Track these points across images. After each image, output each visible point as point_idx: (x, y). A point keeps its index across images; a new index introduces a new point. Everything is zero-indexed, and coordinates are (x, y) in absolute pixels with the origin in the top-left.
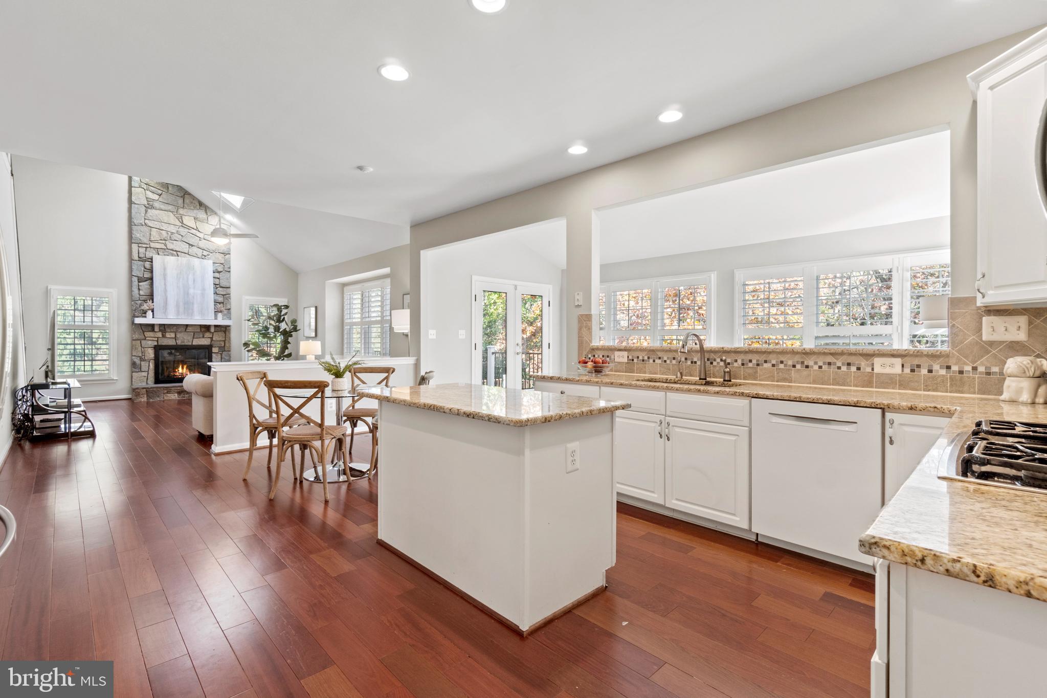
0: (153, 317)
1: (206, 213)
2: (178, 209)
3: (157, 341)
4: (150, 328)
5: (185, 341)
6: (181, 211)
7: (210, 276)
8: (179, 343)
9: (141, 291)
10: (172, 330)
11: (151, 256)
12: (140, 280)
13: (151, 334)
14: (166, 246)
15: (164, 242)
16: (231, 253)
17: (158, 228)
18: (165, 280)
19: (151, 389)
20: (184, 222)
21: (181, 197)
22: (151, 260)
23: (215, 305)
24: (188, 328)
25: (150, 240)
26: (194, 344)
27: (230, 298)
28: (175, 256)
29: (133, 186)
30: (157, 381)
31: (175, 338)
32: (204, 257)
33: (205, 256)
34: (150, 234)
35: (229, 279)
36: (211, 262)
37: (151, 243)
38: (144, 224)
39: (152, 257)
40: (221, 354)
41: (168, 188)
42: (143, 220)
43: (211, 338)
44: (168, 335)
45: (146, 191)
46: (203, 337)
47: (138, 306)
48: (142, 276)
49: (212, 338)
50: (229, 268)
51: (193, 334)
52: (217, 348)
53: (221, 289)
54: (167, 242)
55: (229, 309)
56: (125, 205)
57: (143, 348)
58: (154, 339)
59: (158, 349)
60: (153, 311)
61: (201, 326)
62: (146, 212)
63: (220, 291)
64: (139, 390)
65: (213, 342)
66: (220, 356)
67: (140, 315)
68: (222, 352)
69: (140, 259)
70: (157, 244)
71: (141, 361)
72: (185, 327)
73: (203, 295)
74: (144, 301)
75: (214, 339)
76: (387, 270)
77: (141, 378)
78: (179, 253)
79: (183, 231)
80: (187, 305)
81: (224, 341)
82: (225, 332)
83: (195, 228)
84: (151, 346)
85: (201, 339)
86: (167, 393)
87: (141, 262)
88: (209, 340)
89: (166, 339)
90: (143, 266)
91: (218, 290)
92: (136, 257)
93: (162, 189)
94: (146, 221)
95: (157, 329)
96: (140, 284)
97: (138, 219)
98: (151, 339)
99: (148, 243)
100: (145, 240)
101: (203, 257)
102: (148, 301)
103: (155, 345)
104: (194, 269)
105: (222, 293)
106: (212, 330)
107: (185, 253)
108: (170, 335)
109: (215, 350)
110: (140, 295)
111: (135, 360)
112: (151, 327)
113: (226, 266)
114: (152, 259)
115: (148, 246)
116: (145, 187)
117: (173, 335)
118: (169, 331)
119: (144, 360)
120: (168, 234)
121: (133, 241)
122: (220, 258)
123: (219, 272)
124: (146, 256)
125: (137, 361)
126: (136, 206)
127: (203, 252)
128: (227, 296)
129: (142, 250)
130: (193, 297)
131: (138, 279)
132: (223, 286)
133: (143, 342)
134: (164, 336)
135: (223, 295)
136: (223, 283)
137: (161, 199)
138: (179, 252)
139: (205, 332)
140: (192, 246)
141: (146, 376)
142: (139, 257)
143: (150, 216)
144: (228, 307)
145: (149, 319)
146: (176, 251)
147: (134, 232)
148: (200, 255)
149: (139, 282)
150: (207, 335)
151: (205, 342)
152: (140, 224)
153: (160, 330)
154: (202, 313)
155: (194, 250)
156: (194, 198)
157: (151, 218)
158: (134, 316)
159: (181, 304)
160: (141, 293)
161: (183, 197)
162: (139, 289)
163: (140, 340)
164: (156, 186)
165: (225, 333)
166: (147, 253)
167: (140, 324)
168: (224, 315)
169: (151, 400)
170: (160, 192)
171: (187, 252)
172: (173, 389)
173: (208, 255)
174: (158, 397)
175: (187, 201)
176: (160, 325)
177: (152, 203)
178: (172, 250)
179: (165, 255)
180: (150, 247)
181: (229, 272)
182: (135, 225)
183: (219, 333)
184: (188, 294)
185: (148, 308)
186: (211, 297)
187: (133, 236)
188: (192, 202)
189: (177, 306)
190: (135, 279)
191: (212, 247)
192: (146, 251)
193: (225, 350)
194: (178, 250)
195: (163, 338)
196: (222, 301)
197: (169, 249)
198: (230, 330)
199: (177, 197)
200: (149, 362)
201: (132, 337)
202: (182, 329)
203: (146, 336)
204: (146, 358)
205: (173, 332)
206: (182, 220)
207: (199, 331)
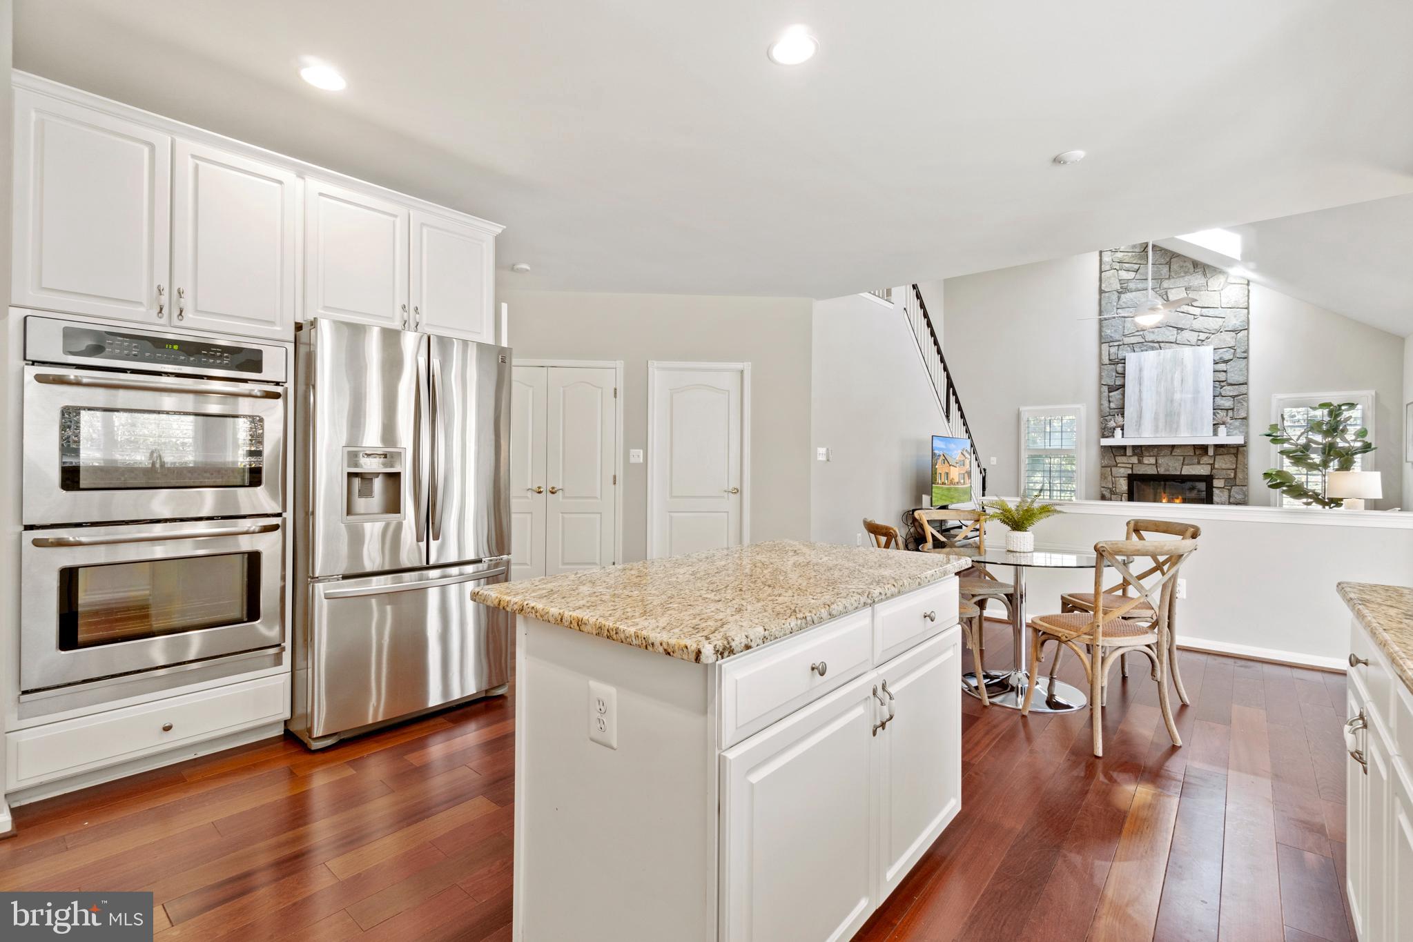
0: (1123, 437)
1: (1205, 275)
2: (1162, 282)
3: (1132, 468)
4: (1121, 452)
5: (1170, 469)
6: (1165, 284)
7: (1208, 370)
8: (1162, 471)
10: (1152, 454)
11: (1123, 355)
12: (1111, 389)
13: (1123, 459)
14: (1144, 338)
15: (1142, 333)
18: (1140, 384)
21: (1167, 264)
22: (1123, 361)
23: (1214, 414)
24: (1175, 450)
25: (1123, 335)
26: (1183, 473)
27: (1246, 401)
28: (1158, 349)
29: (1103, 270)
31: (1157, 465)
32: (1201, 342)
33: (1204, 341)
34: (1124, 327)
35: (1246, 370)
36: (1211, 348)
37: (1124, 339)
38: (1116, 315)
39: (1126, 357)
40: (1230, 491)
42: (1117, 310)
43: (1211, 464)
44: (1146, 461)
45: (1120, 271)
46: (1199, 463)
47: (1107, 423)
48: (1113, 383)
49: (1212, 465)
51: (1182, 458)
52: (1223, 481)
53: (1229, 388)
54: (1146, 333)
57: (1114, 477)
58: (1127, 465)
59: (1132, 479)
60: (1122, 430)
61: (1195, 447)
62: (1119, 298)
63: (1228, 390)
65: (1214, 471)
66: (1226, 493)
68: (1232, 486)
69: (1112, 362)
70: (1135, 337)
71: (1111, 494)
72: (1170, 449)
73: (1195, 400)
74: (1115, 415)
75: (1216, 466)
80: (1170, 418)
81: (1235, 470)
82: (1236, 455)
84: (1123, 475)
85: (1195, 466)
87: (1113, 366)
88: (1209, 467)
89: (1144, 466)
90: (1114, 371)
91: (1225, 390)
92: (1106, 361)
93: (1139, 262)
95: (1130, 452)
96: (1111, 394)
97: (1110, 311)
98: (1124, 465)
99: (1121, 339)
100: (1117, 337)
101: (1199, 342)
103: (1129, 474)
104: (1182, 363)
105: (1231, 394)
106: (1211, 452)
107: (1174, 342)
108: (1149, 460)
109: (1216, 483)
110: (1110, 409)
111: (1104, 493)
112: (1122, 450)
113: (1238, 351)
114: (1125, 359)
115: (1121, 343)
116: (1117, 266)
117: (1152, 460)
118: (1148, 454)
119: (1116, 494)
121: (1104, 341)
122: (1228, 340)
123: (1226, 362)
124: (1119, 356)
125: (1107, 494)
126: (1106, 295)
127: (1198, 336)
128: (1241, 398)
129: (1114, 350)
130: (1180, 405)
131: (1109, 388)
132: (1235, 383)
133: (1114, 469)
134: (1140, 462)
135: (1233, 397)
136: (1234, 377)
137: (1138, 277)
138: (1163, 342)
139: (1202, 455)
140: (1182, 329)
142: (1110, 360)
144: (1243, 415)
145: (1117, 440)
146: (1158, 342)
147: (1107, 328)
148: (1194, 341)
149: (1110, 392)
150: (1205, 459)
151: (1202, 470)
152: (1111, 317)
153: (1134, 454)
154: (1193, 427)
155: (1186, 335)
157: (1124, 305)
158: (1103, 436)
159: (1162, 417)
160: (1112, 405)
161: (1169, 263)
162: (1109, 402)
163: (1110, 467)
164: (1131, 260)
165: (1237, 457)
166: (1119, 353)
167: (1110, 446)
168: (1232, 429)
170: (1136, 267)
171: (1177, 340)
173: (1207, 338)
175: (1173, 267)
176: (1134, 447)
177: (1126, 285)
178: (1153, 342)
179: (1142, 351)
180: (1124, 344)
181: (1247, 358)
182: (1106, 320)
183: (1225, 456)
184: (1172, 401)
185: (1115, 425)
186: (1208, 402)
187: (1103, 334)
188: (1182, 267)
189: (1156, 419)
190: (1105, 389)
191: (1213, 324)
192: (1118, 350)
193: (1236, 485)
194: (1160, 340)
195: (1140, 465)
196: (1232, 407)
197: (1148, 342)
198: (1247, 452)
199: (1160, 266)
200: (1122, 496)
201: (1102, 463)
202: (1168, 452)
203: (1118, 461)
204: (1117, 491)
205: (1153, 456)
206: (1168, 297)
207: (1192, 454)
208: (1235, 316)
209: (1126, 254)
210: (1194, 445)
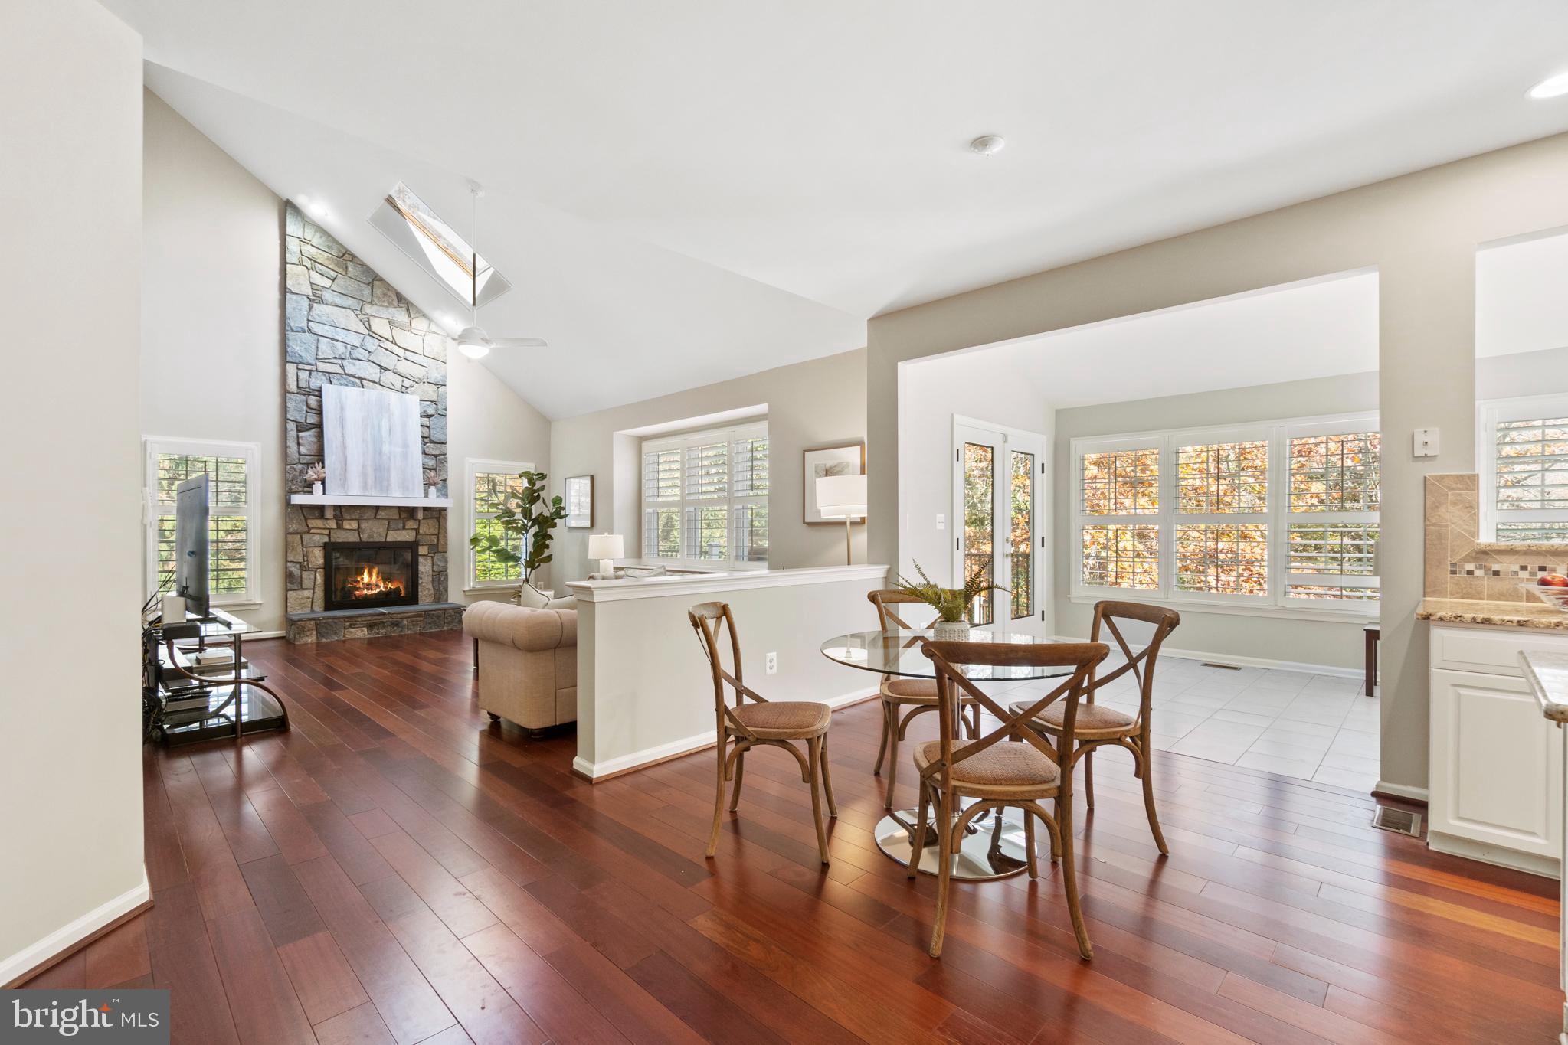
0: (324, 493)
1: (409, 313)
2: (362, 305)
3: (329, 535)
4: (317, 513)
5: (375, 535)
6: (368, 309)
7: (415, 422)
8: (365, 538)
9: (301, 448)
10: (353, 517)
11: (319, 385)
12: (301, 427)
13: (319, 523)
14: (343, 368)
15: (339, 361)
16: (447, 383)
17: (330, 336)
18: (343, 427)
19: (324, 621)
20: (373, 329)
21: (368, 284)
22: (319, 393)
23: (424, 472)
24: (380, 512)
25: (317, 359)
26: (388, 540)
27: (446, 462)
28: (359, 387)
29: (288, 261)
30: (329, 605)
31: (359, 530)
32: (404, 389)
33: (407, 388)
34: (318, 347)
35: (443, 428)
36: (417, 398)
37: (318, 363)
38: (306, 329)
39: (321, 388)
40: (433, 558)
41: (347, 268)
42: (306, 322)
43: (415, 529)
44: (346, 525)
45: (311, 271)
46: (404, 528)
47: (297, 474)
48: (303, 420)
49: (417, 530)
50: (445, 409)
51: (387, 523)
52: (426, 548)
53: (432, 445)
54: (345, 363)
55: (445, 480)
56: (275, 295)
57: (306, 547)
58: (323, 531)
59: (329, 548)
60: (323, 483)
61: (400, 509)
62: (311, 308)
63: (432, 449)
64: (303, 623)
65: (419, 537)
66: (429, 561)
67: (300, 489)
68: (434, 553)
69: (301, 391)
70: (328, 364)
71: (302, 570)
72: (374, 511)
73: (405, 456)
74: (307, 464)
75: (421, 531)
76: (762, 408)
77: (302, 601)
78: (364, 382)
79: (371, 344)
80: (380, 475)
81: (438, 535)
82: (439, 519)
83: (391, 339)
84: (319, 544)
85: (400, 532)
86: (351, 626)
87: (302, 397)
88: (414, 532)
89: (344, 532)
90: (305, 403)
91: (428, 447)
92: (293, 387)
93: (336, 269)
94: (311, 324)
95: (329, 514)
96: (301, 434)
97: (297, 320)
98: (319, 531)
99: (313, 362)
100: (310, 359)
102: (317, 464)
103: (325, 543)
104: (389, 410)
105: (434, 453)
106: (420, 515)
107: (374, 382)
108: (350, 525)
109: (423, 550)
110: (299, 454)
111: (292, 569)
112: (319, 510)
113: (439, 407)
114: (320, 391)
115: (314, 368)
116: (308, 264)
117: (355, 525)
118: (349, 517)
119: (308, 569)
120: (346, 347)
121: (289, 359)
122: (431, 392)
123: (429, 416)
124: (311, 385)
125: (295, 570)
126: (294, 296)
127: (403, 381)
128: (440, 459)
129: (304, 375)
130: (389, 459)
131: (297, 426)
132: (436, 440)
133: (306, 537)
134: (339, 527)
135: (436, 456)
136: (436, 436)
137: (334, 287)
138: (365, 379)
139: (408, 519)
140: (386, 369)
141: (311, 596)
142: (298, 387)
143: (317, 315)
144: (444, 476)
145: (316, 498)
146: (359, 378)
147: (290, 343)
148: (398, 386)
149: (298, 431)
150: (411, 524)
151: (406, 536)
152: (300, 330)
153: (335, 517)
154: (404, 487)
155: (388, 378)
156: (388, 287)
157: (318, 320)
158: (291, 492)
159: (370, 471)
160: (303, 450)
161: (371, 285)
162: (299, 444)
163: (301, 534)
164: (326, 263)
165: (439, 522)
166: (312, 380)
167: (300, 505)
168: (438, 490)
169: (324, 640)
170: (334, 274)
171: (377, 380)
172: (359, 619)
173: (411, 386)
174: (336, 633)
175: (378, 292)
176: (335, 507)
177: (320, 292)
178: (353, 376)
179: (341, 384)
180: (317, 370)
181: (445, 416)
182: (293, 331)
183: (429, 521)
184: (380, 453)
185: (316, 477)
186: (417, 459)
187: (289, 349)
188: (385, 295)
189: (364, 475)
190: (291, 426)
191: (417, 372)
192: (310, 377)
193: (438, 552)
194: (362, 376)
195: (339, 530)
196: (435, 467)
197: (349, 375)
198: (446, 515)
199: (362, 285)
200: (316, 572)
201: (286, 529)
202: (370, 514)
203: (310, 526)
204: (310, 566)
205: (356, 519)
206: (370, 325)
207: (397, 518)
208: (437, 369)
209: (320, 251)
210: (399, 507)
